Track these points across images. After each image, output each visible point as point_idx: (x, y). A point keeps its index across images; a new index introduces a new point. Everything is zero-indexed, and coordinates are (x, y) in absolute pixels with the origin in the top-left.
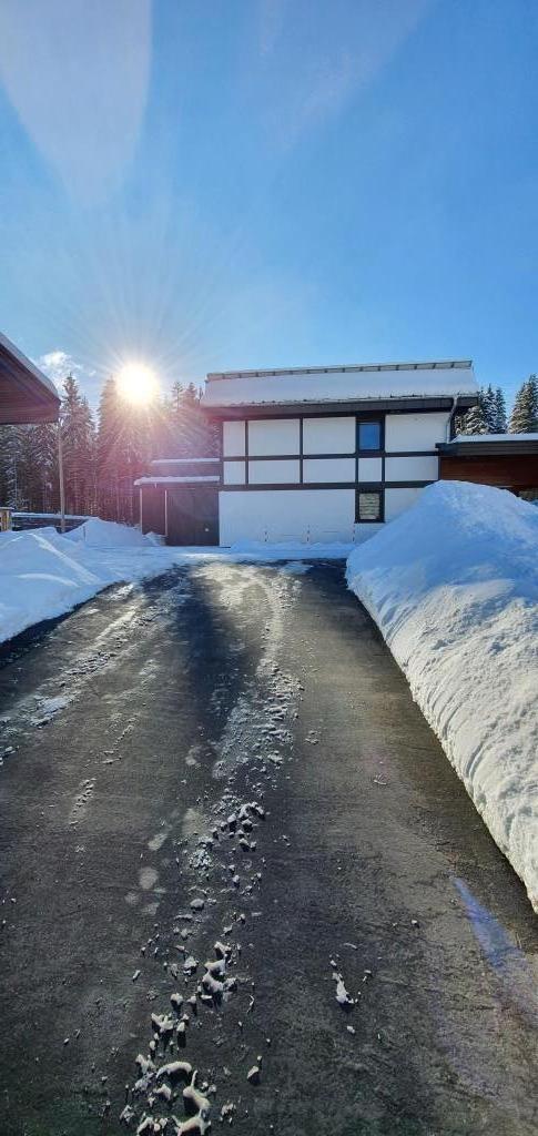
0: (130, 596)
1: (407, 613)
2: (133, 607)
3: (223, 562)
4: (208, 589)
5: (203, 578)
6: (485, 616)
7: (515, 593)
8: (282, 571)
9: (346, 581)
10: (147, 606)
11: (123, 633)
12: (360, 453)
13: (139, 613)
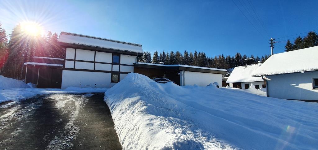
0: (13, 106)
1: (117, 106)
2: (14, 110)
3: (60, 94)
4: (51, 102)
5: (50, 99)
6: (133, 105)
7: (140, 99)
8: (83, 96)
9: (104, 98)
10: (21, 109)
11: (6, 119)
12: (113, 63)
13: (16, 112)
